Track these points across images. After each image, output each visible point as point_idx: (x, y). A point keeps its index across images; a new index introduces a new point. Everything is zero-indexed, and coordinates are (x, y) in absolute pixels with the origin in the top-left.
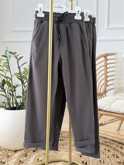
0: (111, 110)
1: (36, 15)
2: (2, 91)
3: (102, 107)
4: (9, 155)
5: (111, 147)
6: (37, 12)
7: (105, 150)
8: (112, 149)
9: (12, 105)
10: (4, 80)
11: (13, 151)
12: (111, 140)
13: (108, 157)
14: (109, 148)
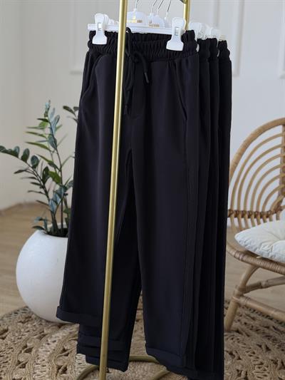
0: (272, 257)
2: (40, 192)
3: (252, 248)
4: (46, 332)
5: (275, 340)
7: (260, 346)
8: (276, 346)
9: (59, 224)
10: (46, 169)
11: (55, 326)
13: (262, 364)
14: (269, 343)
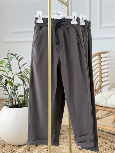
0: (107, 106)
1: (36, 22)
2: (5, 90)
3: (98, 103)
4: (13, 150)
5: (107, 139)
6: (37, 19)
7: (103, 142)
8: (109, 141)
9: (14, 103)
10: (6, 80)
11: (17, 147)
12: (107, 133)
13: (106, 149)
14: (106, 141)
